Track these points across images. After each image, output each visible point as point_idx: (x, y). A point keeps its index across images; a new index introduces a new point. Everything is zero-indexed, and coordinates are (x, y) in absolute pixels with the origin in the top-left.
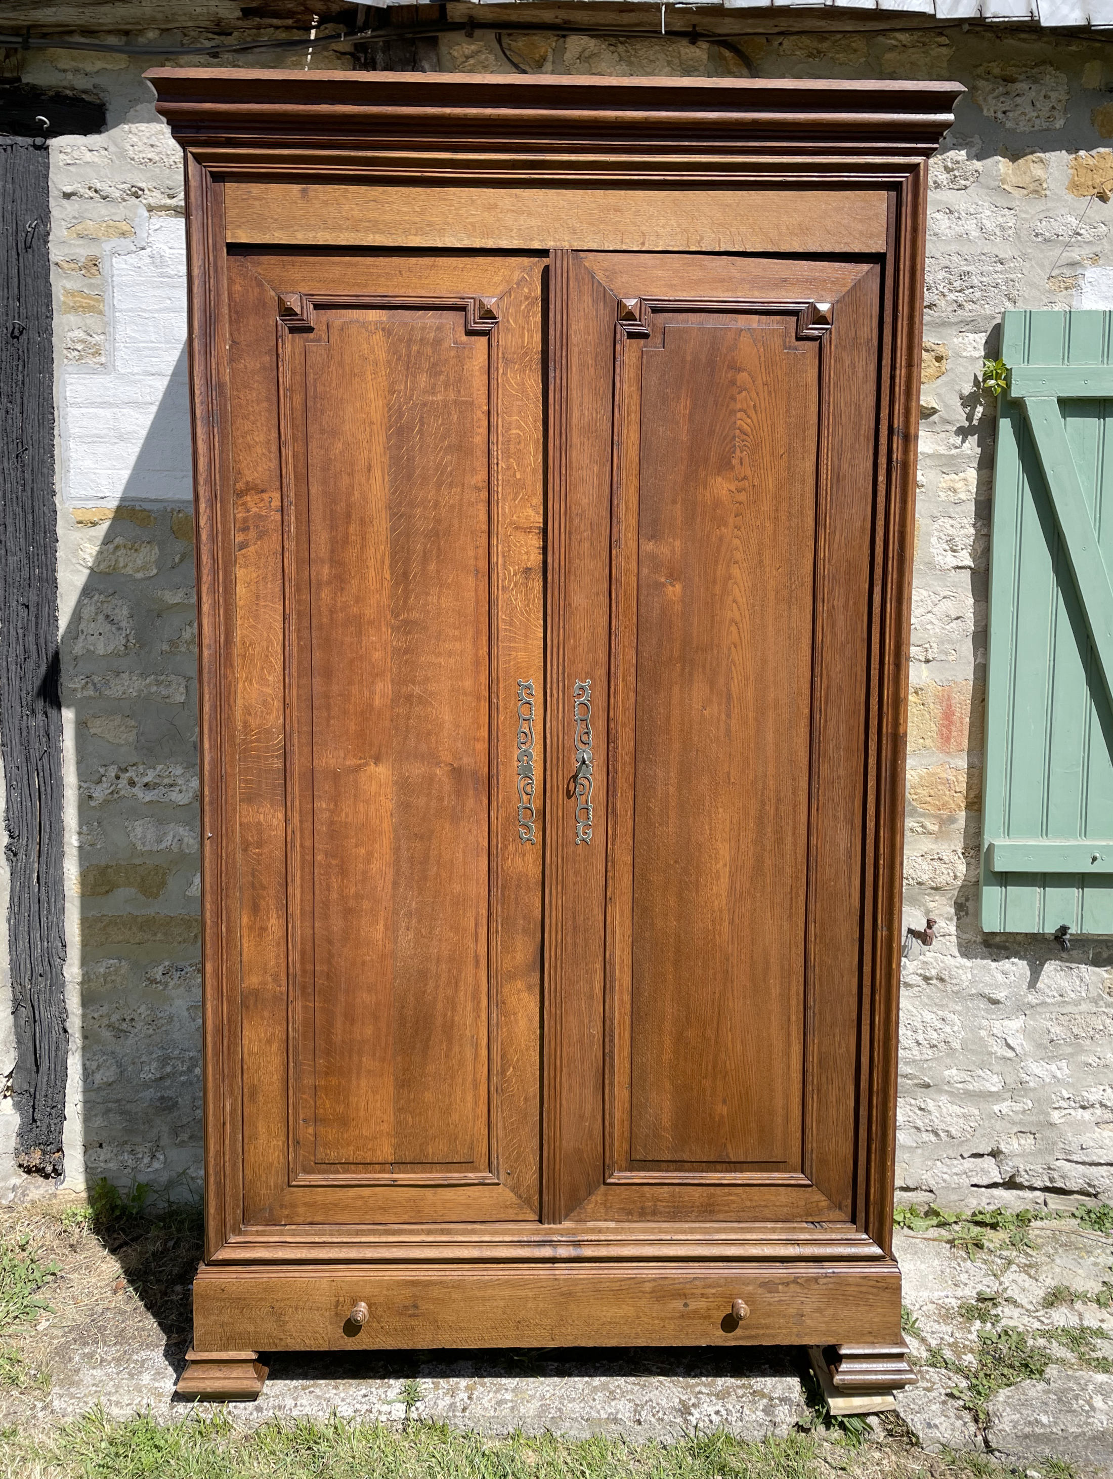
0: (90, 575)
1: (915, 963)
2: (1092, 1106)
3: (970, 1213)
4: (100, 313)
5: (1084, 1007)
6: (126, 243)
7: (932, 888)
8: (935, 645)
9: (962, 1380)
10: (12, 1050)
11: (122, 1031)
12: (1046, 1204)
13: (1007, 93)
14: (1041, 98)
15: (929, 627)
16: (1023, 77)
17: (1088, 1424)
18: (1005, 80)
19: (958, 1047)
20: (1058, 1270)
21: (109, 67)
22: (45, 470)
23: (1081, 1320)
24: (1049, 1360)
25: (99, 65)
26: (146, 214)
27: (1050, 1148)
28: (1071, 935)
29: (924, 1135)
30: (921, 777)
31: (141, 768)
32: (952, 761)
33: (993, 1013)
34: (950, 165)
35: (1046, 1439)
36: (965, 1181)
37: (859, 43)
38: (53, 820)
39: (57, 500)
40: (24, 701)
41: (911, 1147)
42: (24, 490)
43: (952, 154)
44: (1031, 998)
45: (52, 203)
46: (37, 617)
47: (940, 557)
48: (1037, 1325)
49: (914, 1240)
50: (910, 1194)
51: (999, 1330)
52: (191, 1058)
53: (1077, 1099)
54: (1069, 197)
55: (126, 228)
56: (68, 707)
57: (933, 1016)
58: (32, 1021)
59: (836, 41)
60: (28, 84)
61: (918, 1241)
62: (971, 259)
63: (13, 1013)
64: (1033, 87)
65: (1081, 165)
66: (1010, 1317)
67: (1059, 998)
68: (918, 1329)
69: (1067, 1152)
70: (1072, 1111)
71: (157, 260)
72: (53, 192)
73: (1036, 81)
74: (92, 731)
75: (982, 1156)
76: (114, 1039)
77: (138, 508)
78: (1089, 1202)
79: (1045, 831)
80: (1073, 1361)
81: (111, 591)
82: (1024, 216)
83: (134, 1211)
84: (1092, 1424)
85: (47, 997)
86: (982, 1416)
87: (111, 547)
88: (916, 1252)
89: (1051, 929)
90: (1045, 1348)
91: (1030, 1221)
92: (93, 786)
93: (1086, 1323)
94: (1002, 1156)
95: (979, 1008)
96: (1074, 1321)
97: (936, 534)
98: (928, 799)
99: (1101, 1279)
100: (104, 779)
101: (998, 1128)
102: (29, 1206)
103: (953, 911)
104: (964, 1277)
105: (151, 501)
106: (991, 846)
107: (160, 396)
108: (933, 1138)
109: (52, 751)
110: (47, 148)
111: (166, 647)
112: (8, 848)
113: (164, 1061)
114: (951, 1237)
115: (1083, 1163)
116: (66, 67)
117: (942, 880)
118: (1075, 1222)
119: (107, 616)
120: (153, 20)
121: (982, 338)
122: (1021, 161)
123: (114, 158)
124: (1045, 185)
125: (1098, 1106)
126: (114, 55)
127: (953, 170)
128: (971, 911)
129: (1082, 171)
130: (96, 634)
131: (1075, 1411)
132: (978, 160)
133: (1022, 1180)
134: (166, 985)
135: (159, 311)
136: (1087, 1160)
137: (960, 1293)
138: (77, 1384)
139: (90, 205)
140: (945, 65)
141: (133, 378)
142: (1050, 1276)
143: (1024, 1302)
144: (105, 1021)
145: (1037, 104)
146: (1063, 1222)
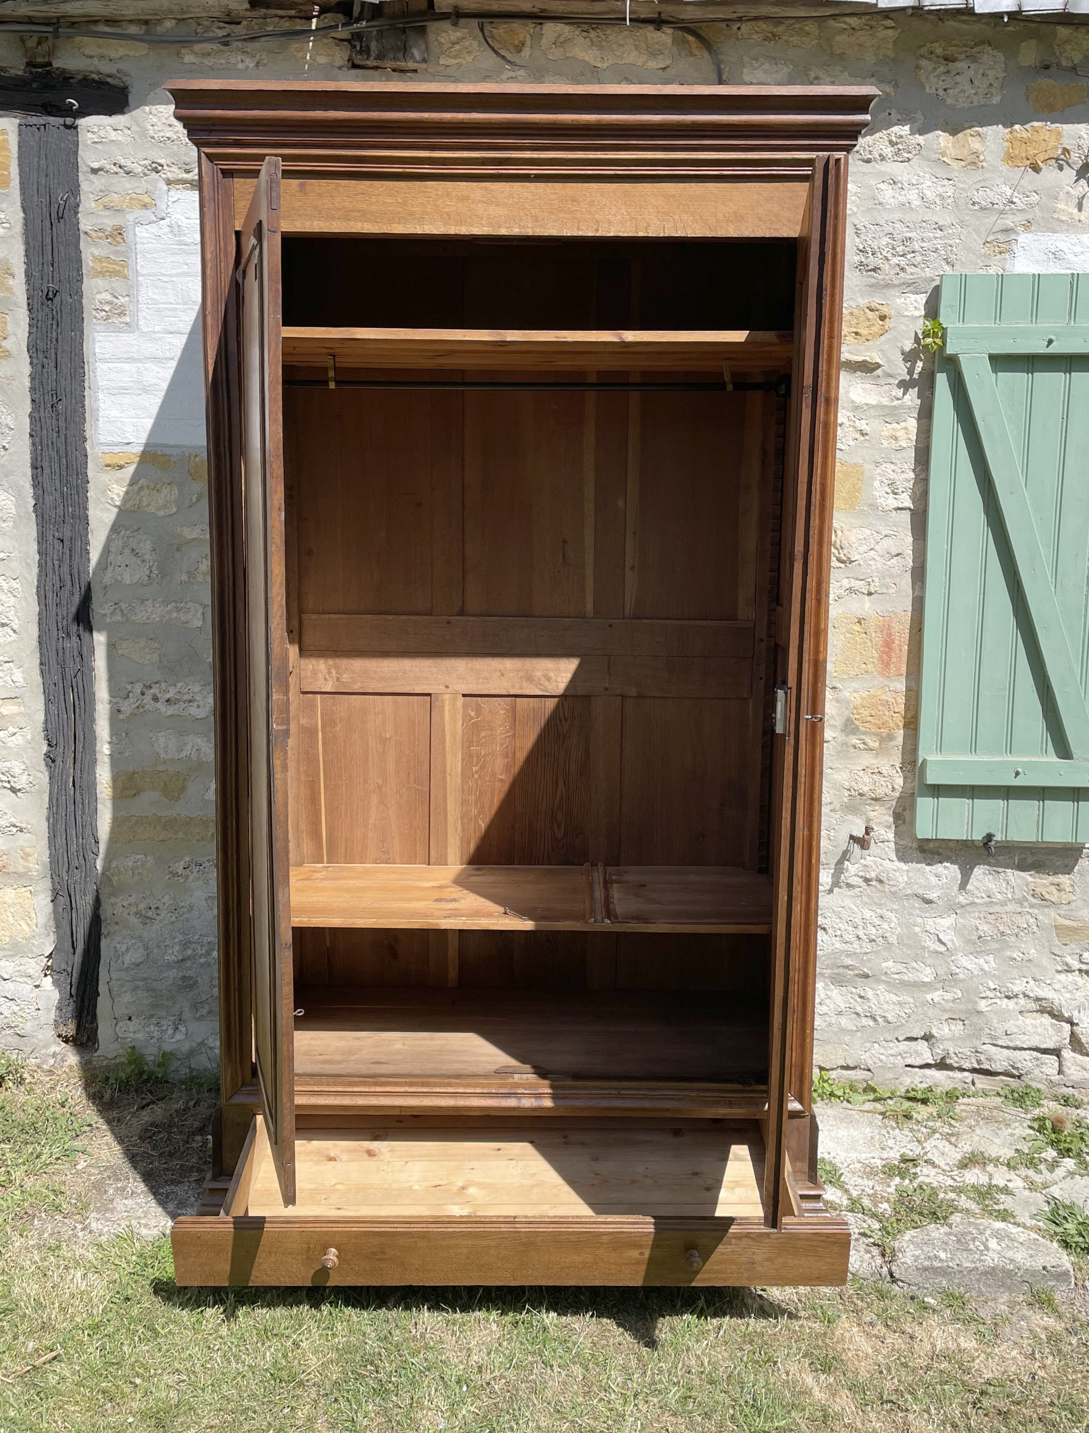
0: (119, 514)
1: (857, 866)
2: (1016, 996)
3: (903, 1090)
4: (125, 277)
5: (1010, 907)
6: (148, 214)
7: (872, 799)
8: (876, 579)
9: (876, 1222)
10: (51, 933)
11: (148, 918)
12: (973, 1083)
13: (948, 72)
14: (980, 76)
15: (872, 563)
16: (963, 56)
17: (980, 1260)
18: (946, 59)
19: (895, 942)
20: (976, 1138)
21: (131, 53)
22: (77, 419)
23: (990, 1179)
24: (953, 1208)
25: (122, 52)
26: (165, 188)
27: (977, 1033)
28: (997, 842)
29: (864, 1020)
30: (863, 699)
31: (163, 685)
32: (891, 685)
33: (927, 912)
34: (894, 139)
35: (943, 1272)
36: (901, 1062)
37: (811, 27)
38: (86, 731)
39: (88, 446)
40: (59, 624)
41: (851, 1031)
42: (58, 437)
43: (896, 129)
44: (962, 899)
45: (81, 177)
46: (70, 551)
47: (883, 499)
48: (950, 1182)
49: (850, 1112)
50: (850, 1072)
51: (915, 1185)
52: (209, 943)
53: (1002, 990)
54: (1004, 168)
55: (147, 200)
56: (99, 631)
57: (873, 914)
58: (69, 908)
59: (791, 25)
60: (58, 68)
61: (854, 1112)
62: (912, 226)
63: (52, 901)
64: (971, 65)
65: (1016, 138)
66: (927, 1175)
67: (988, 899)
68: (844, 1182)
69: (995, 1038)
70: (997, 1001)
71: (176, 230)
72: (82, 168)
73: (974, 59)
74: (120, 652)
75: (916, 1039)
76: (141, 925)
77: (159, 453)
78: (1014, 1083)
79: (974, 748)
80: (977, 1211)
81: (136, 527)
82: (962, 186)
83: (160, 1076)
84: (984, 1261)
85: (82, 887)
86: (888, 1251)
87: (136, 488)
88: (851, 1122)
89: (978, 836)
90: (953, 1200)
91: (958, 1098)
92: (121, 701)
93: (994, 1182)
94: (934, 1040)
95: (914, 907)
96: (984, 1179)
97: (879, 478)
98: (870, 719)
99: (1014, 1147)
100: (131, 694)
101: (930, 1014)
102: (67, 1070)
103: (891, 819)
104: (891, 1143)
105: (172, 446)
106: (925, 761)
107: (178, 353)
108: (871, 1023)
109: (85, 670)
110: (76, 128)
111: (184, 577)
112: (47, 755)
113: (186, 944)
114: (884, 1110)
115: (1008, 1048)
116: (93, 54)
117: (880, 792)
118: (999, 1100)
119: (133, 550)
120: (171, 11)
121: (922, 299)
122: (960, 135)
123: (136, 137)
124: (982, 158)
125: (1021, 996)
126: (136, 43)
127: (897, 144)
128: (908, 819)
129: (1017, 144)
130: (123, 565)
131: (971, 1250)
132: (920, 134)
133: (951, 1061)
134: (187, 877)
135: (177, 275)
136: (1011, 1044)
137: (885, 1156)
138: (112, 1210)
139: (115, 180)
140: (891, 46)
141: (154, 336)
142: (968, 1143)
143: (942, 1164)
144: (133, 909)
145: (975, 81)
146: (988, 1099)
